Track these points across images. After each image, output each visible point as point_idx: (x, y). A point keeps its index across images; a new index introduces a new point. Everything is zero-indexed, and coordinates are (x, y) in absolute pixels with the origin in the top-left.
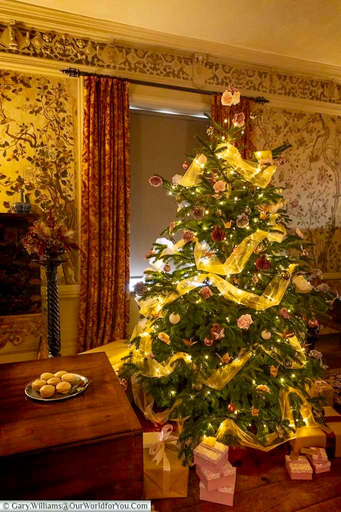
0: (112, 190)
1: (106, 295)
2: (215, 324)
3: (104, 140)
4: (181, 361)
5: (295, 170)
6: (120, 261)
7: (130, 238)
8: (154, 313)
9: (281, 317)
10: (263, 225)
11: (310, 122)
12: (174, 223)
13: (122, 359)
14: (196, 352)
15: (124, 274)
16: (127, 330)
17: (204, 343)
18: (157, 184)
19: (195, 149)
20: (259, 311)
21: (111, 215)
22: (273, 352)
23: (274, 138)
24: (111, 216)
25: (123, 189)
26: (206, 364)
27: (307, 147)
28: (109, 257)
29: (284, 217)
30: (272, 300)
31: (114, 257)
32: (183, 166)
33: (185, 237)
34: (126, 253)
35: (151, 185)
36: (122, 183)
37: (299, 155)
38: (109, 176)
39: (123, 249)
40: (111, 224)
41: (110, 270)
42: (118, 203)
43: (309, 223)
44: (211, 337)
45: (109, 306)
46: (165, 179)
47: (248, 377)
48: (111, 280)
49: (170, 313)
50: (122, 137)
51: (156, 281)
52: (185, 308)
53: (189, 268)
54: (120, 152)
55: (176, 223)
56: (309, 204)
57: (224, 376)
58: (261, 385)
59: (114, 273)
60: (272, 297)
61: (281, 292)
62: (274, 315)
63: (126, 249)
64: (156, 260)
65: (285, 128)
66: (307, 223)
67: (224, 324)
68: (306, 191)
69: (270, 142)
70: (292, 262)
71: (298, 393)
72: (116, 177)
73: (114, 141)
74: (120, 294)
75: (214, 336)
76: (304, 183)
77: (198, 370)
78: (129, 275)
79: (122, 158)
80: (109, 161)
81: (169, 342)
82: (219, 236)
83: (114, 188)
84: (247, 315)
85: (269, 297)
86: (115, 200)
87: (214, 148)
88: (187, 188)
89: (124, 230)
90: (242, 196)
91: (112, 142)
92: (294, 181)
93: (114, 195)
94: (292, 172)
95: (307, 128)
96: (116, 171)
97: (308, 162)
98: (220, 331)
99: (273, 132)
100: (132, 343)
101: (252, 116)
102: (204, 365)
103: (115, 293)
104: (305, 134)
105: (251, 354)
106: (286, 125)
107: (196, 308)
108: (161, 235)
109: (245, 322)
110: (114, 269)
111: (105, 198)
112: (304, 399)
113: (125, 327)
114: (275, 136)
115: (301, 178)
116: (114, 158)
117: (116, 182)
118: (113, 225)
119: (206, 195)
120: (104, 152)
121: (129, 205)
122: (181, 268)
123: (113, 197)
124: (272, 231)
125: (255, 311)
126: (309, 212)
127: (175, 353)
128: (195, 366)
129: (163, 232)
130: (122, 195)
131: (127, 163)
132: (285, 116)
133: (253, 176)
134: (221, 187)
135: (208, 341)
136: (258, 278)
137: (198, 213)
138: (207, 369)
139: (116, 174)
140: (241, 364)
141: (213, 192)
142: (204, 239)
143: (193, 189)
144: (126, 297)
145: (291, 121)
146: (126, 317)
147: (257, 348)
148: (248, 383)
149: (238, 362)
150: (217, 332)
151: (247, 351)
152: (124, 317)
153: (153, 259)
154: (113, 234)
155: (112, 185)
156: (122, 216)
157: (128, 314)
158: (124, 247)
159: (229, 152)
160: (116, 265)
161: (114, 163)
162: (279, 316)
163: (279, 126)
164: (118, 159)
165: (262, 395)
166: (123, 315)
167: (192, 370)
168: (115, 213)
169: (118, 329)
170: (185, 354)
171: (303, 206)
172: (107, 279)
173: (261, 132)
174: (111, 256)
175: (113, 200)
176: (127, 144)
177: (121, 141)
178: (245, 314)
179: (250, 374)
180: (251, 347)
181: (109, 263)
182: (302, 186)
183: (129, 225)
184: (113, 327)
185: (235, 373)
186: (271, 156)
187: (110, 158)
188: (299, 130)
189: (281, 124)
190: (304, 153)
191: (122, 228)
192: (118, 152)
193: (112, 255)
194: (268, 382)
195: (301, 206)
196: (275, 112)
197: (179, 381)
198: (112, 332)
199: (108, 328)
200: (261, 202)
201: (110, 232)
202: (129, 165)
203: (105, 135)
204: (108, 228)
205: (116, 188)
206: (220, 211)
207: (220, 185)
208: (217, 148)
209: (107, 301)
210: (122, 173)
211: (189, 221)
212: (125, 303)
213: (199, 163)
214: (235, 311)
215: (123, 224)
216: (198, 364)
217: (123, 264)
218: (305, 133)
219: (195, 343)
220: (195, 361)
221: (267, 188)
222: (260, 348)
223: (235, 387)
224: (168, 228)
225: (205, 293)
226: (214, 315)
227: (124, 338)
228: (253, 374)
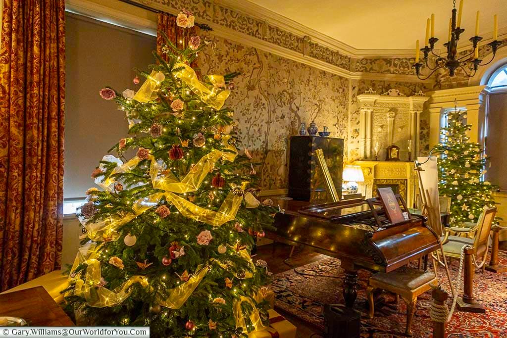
0: (41, 99)
1: (33, 220)
2: (173, 243)
3: (32, 41)
4: (137, 285)
5: (235, 96)
6: (51, 181)
7: (64, 154)
8: (105, 236)
9: (235, 231)
10: (216, 145)
11: (247, 54)
12: (125, 139)
13: (61, 293)
14: (152, 274)
15: (56, 196)
16: (58, 260)
17: (162, 264)
18: (109, 97)
19: (151, 65)
20: (216, 227)
21: (41, 127)
22: (228, 265)
23: (217, 64)
24: (41, 129)
25: (56, 99)
26: (164, 284)
27: (245, 76)
28: (37, 176)
29: (235, 138)
30: (226, 216)
31: (44, 177)
32: (134, 81)
33: (140, 155)
34: (59, 172)
35: (103, 97)
36: (54, 92)
37: (238, 83)
38: (39, 84)
39: (55, 167)
40: (41, 138)
41: (39, 192)
42: (49, 114)
43: (247, 145)
44: (171, 256)
45: (35, 234)
46: (119, 93)
47: (205, 292)
48: (39, 203)
49: (125, 234)
50: (56, 41)
51: (105, 202)
52: (141, 228)
53: (141, 187)
54: (53, 58)
55: (127, 140)
56: (247, 128)
57: (182, 295)
58: (217, 298)
59: (43, 195)
60: (226, 213)
61: (235, 208)
62: (229, 229)
63: (60, 167)
64: (106, 178)
65: (226, 57)
66: (245, 145)
67: (183, 242)
68: (245, 117)
69: (213, 68)
70: (243, 179)
71: (249, 302)
72: (47, 85)
73: (45, 44)
74: (50, 218)
75: (174, 255)
76: (243, 109)
77: (156, 292)
78: (62, 197)
79: (55, 64)
80: (39, 65)
81: (122, 267)
82: (176, 154)
83: (44, 97)
84: (206, 231)
85: (224, 213)
86: (46, 110)
87: (172, 67)
88: (142, 104)
89: (57, 145)
90: (200, 116)
91: (42, 44)
92: (235, 106)
93: (44, 105)
94: (233, 98)
95: (245, 60)
96: (47, 79)
97: (246, 90)
98: (180, 249)
99: (215, 59)
100: (76, 272)
101: (206, 41)
102: (162, 286)
103: (45, 219)
104: (243, 65)
105: (207, 269)
106: (228, 54)
107: (152, 228)
108: (109, 152)
109: (205, 237)
110: (43, 190)
111: (32, 107)
112: (253, 305)
113: (56, 256)
114: (218, 63)
115: (240, 104)
116: (44, 62)
117: (47, 90)
118: (42, 139)
119: (166, 113)
120: (32, 55)
121: (64, 118)
122: (132, 187)
123: (43, 109)
124: (225, 151)
125: (212, 226)
126: (247, 136)
127: (129, 277)
128: (152, 289)
129: (111, 149)
130: (54, 106)
131: (62, 70)
132: (226, 46)
133: (208, 97)
134: (179, 106)
135: (166, 261)
136: (214, 195)
137: (156, 131)
138: (165, 290)
139: (47, 82)
140: (197, 281)
141: (170, 109)
142: (161, 157)
143: (149, 105)
144: (58, 222)
145: (231, 50)
146: (58, 244)
147: (213, 263)
148: (205, 298)
149: (195, 279)
150: (176, 250)
151: (204, 266)
152: (55, 245)
153: (102, 177)
154: (42, 150)
155: (41, 93)
156: (54, 129)
157: (60, 241)
158: (57, 164)
159: (184, 73)
160: (46, 186)
161: (44, 68)
162: (233, 231)
163: (222, 54)
164: (50, 65)
165: (219, 307)
166: (55, 242)
167: (149, 292)
168: (46, 126)
169: (48, 260)
170: (142, 277)
171: (242, 130)
172: (34, 202)
173: (205, 57)
174: (39, 176)
175: (43, 111)
176: (62, 50)
177: (53, 45)
178: (204, 231)
179: (206, 289)
180: (207, 263)
181: (36, 183)
182: (241, 112)
183: (63, 140)
184: (41, 257)
185: (191, 291)
186: (223, 81)
187: (40, 62)
188: (238, 61)
189: (223, 53)
190: (242, 81)
191: (54, 143)
192: (50, 56)
193: (41, 174)
194: (223, 294)
195: (240, 130)
196: (218, 41)
197: (134, 306)
198: (40, 263)
199: (34, 259)
200: (215, 123)
201: (38, 148)
202: (64, 73)
203: (33, 35)
204: (36, 142)
205: (47, 97)
206: (178, 130)
207: (178, 105)
208: (175, 67)
209: (34, 227)
210: (55, 82)
211: (143, 138)
212: (57, 229)
213: (155, 80)
214: (194, 228)
215: (56, 139)
216: (155, 286)
217: (55, 184)
218: (243, 63)
219: (151, 264)
220: (152, 282)
221: (221, 110)
222: (216, 263)
223: (192, 304)
224: (118, 145)
225: (162, 212)
226: (171, 234)
227: (55, 269)
228: (209, 288)
